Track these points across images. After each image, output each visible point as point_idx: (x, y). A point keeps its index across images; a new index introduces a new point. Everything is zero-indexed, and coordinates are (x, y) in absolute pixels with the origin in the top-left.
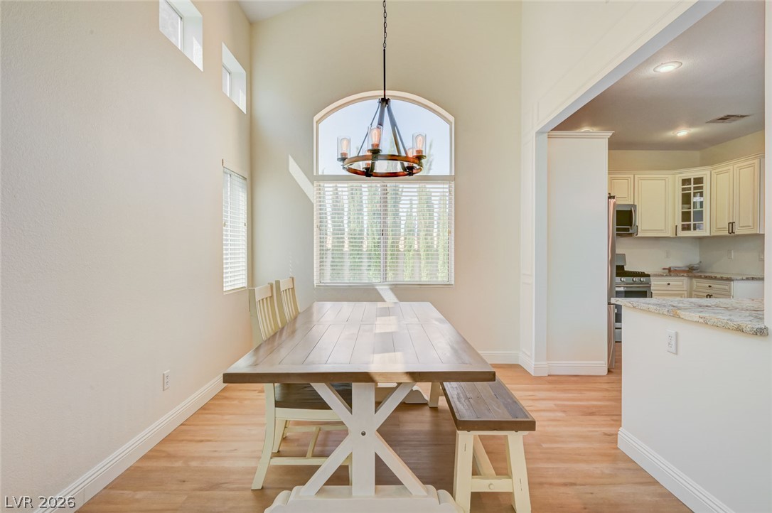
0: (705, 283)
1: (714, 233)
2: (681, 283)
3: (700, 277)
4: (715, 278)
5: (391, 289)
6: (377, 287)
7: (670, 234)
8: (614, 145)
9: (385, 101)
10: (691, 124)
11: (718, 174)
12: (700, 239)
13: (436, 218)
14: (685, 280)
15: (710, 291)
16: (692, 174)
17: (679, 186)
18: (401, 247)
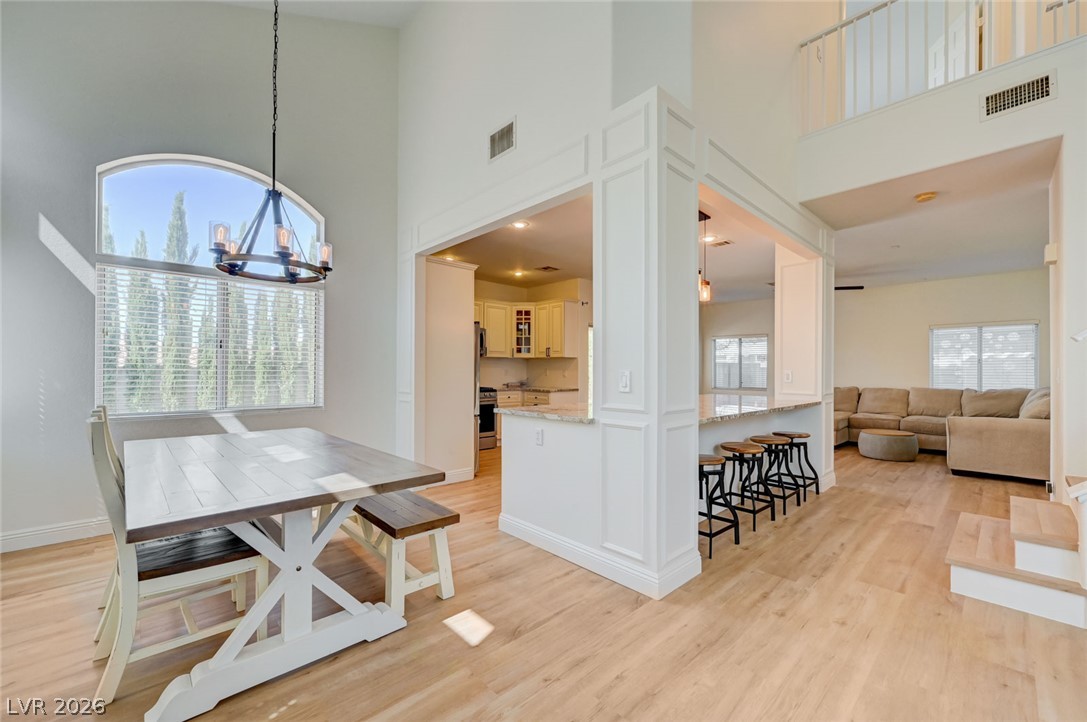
0: (532, 396)
1: (538, 356)
2: (516, 395)
3: (529, 390)
4: (539, 391)
5: (237, 417)
6: (215, 416)
7: (509, 356)
8: (478, 276)
9: (275, 195)
10: (524, 268)
11: (540, 309)
12: (527, 360)
13: (250, 327)
14: (520, 393)
15: (536, 401)
16: (524, 307)
17: (515, 317)
18: (193, 363)
